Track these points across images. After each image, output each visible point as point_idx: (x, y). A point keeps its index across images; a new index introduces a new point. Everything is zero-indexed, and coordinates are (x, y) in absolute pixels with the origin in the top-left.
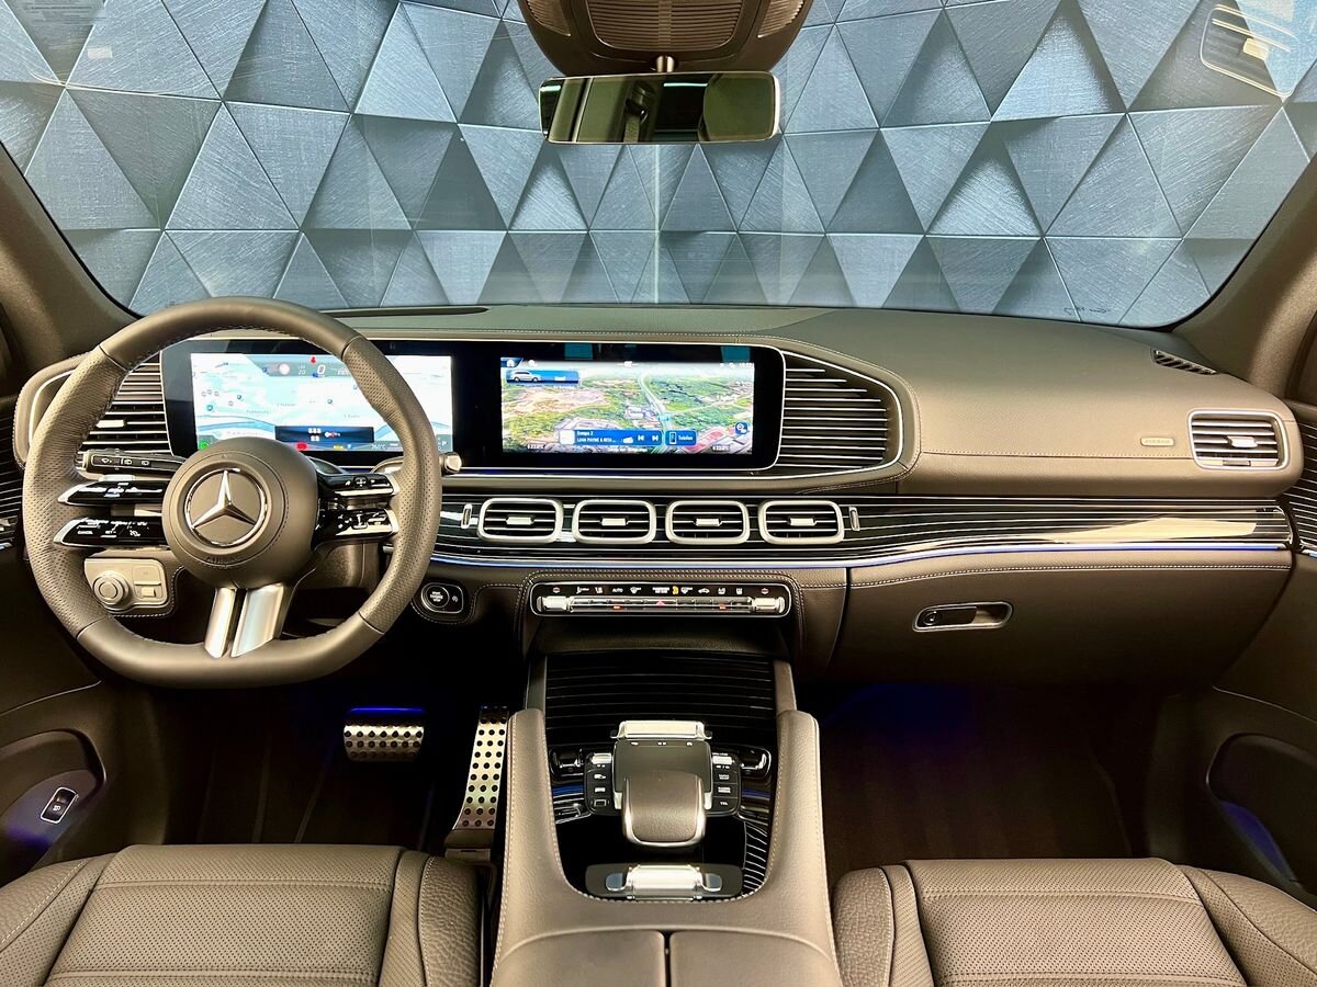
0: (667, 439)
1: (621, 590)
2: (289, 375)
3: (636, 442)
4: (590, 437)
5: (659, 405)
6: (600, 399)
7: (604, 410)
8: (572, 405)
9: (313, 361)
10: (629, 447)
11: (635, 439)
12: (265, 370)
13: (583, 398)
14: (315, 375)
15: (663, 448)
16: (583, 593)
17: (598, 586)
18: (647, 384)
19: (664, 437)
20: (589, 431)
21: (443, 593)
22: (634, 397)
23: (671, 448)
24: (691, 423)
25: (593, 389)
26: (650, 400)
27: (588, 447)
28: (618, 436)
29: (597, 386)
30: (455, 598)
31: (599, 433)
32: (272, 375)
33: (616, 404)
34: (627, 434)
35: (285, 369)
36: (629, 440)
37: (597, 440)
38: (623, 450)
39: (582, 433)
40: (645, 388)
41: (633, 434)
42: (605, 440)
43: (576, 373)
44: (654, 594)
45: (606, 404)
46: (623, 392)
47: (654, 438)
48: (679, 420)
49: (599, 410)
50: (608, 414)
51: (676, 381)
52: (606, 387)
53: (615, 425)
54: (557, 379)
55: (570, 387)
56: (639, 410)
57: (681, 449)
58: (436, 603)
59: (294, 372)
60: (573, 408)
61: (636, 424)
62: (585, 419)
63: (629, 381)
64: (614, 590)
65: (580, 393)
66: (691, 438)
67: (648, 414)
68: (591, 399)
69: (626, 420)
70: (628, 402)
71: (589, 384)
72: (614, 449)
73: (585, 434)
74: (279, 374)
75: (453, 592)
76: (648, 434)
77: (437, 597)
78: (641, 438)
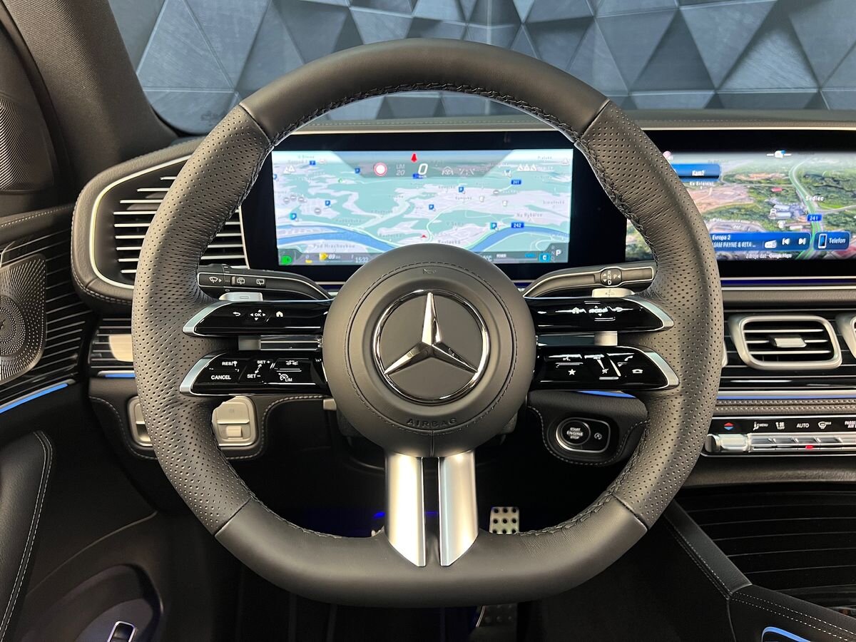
0: (816, 241)
1: (807, 425)
2: (386, 175)
3: (780, 247)
4: (727, 241)
5: (811, 202)
6: (743, 197)
7: (746, 210)
8: (709, 204)
9: (414, 158)
10: (770, 251)
11: (779, 242)
12: (358, 171)
13: (723, 196)
14: (416, 176)
15: (811, 253)
16: (761, 430)
17: (780, 421)
18: (799, 178)
19: (812, 241)
20: (727, 235)
21: (583, 429)
22: (783, 193)
23: (819, 253)
24: (846, 223)
25: (735, 185)
26: (801, 196)
27: (724, 253)
28: (758, 239)
29: (741, 182)
30: (598, 436)
31: (737, 237)
32: (364, 176)
33: (760, 202)
34: (769, 237)
35: (381, 169)
36: (770, 244)
37: (734, 245)
38: (763, 256)
39: (717, 238)
40: (796, 183)
41: (778, 236)
42: (744, 244)
43: (717, 166)
44: (846, 429)
45: (749, 202)
46: (768, 188)
47: (802, 241)
48: (831, 219)
49: (739, 209)
50: (749, 214)
51: (833, 173)
52: (751, 182)
53: (758, 227)
54: (695, 173)
55: (710, 183)
56: (786, 208)
57: (831, 254)
58: (573, 441)
59: (391, 172)
60: (710, 208)
61: (781, 225)
62: (722, 221)
63: (777, 175)
64: (799, 426)
65: (721, 189)
66: (844, 241)
67: (797, 213)
68: (732, 197)
69: (771, 221)
70: (774, 200)
71: (731, 179)
72: (753, 255)
73: (722, 238)
74: (374, 175)
75: (596, 428)
76: (795, 237)
77: (575, 433)
78: (787, 241)
